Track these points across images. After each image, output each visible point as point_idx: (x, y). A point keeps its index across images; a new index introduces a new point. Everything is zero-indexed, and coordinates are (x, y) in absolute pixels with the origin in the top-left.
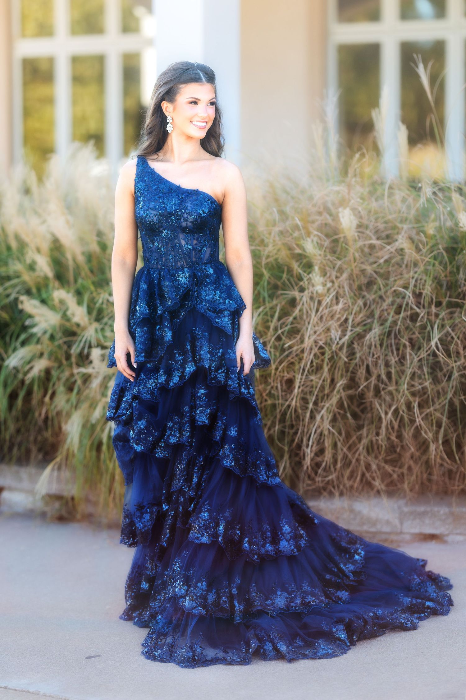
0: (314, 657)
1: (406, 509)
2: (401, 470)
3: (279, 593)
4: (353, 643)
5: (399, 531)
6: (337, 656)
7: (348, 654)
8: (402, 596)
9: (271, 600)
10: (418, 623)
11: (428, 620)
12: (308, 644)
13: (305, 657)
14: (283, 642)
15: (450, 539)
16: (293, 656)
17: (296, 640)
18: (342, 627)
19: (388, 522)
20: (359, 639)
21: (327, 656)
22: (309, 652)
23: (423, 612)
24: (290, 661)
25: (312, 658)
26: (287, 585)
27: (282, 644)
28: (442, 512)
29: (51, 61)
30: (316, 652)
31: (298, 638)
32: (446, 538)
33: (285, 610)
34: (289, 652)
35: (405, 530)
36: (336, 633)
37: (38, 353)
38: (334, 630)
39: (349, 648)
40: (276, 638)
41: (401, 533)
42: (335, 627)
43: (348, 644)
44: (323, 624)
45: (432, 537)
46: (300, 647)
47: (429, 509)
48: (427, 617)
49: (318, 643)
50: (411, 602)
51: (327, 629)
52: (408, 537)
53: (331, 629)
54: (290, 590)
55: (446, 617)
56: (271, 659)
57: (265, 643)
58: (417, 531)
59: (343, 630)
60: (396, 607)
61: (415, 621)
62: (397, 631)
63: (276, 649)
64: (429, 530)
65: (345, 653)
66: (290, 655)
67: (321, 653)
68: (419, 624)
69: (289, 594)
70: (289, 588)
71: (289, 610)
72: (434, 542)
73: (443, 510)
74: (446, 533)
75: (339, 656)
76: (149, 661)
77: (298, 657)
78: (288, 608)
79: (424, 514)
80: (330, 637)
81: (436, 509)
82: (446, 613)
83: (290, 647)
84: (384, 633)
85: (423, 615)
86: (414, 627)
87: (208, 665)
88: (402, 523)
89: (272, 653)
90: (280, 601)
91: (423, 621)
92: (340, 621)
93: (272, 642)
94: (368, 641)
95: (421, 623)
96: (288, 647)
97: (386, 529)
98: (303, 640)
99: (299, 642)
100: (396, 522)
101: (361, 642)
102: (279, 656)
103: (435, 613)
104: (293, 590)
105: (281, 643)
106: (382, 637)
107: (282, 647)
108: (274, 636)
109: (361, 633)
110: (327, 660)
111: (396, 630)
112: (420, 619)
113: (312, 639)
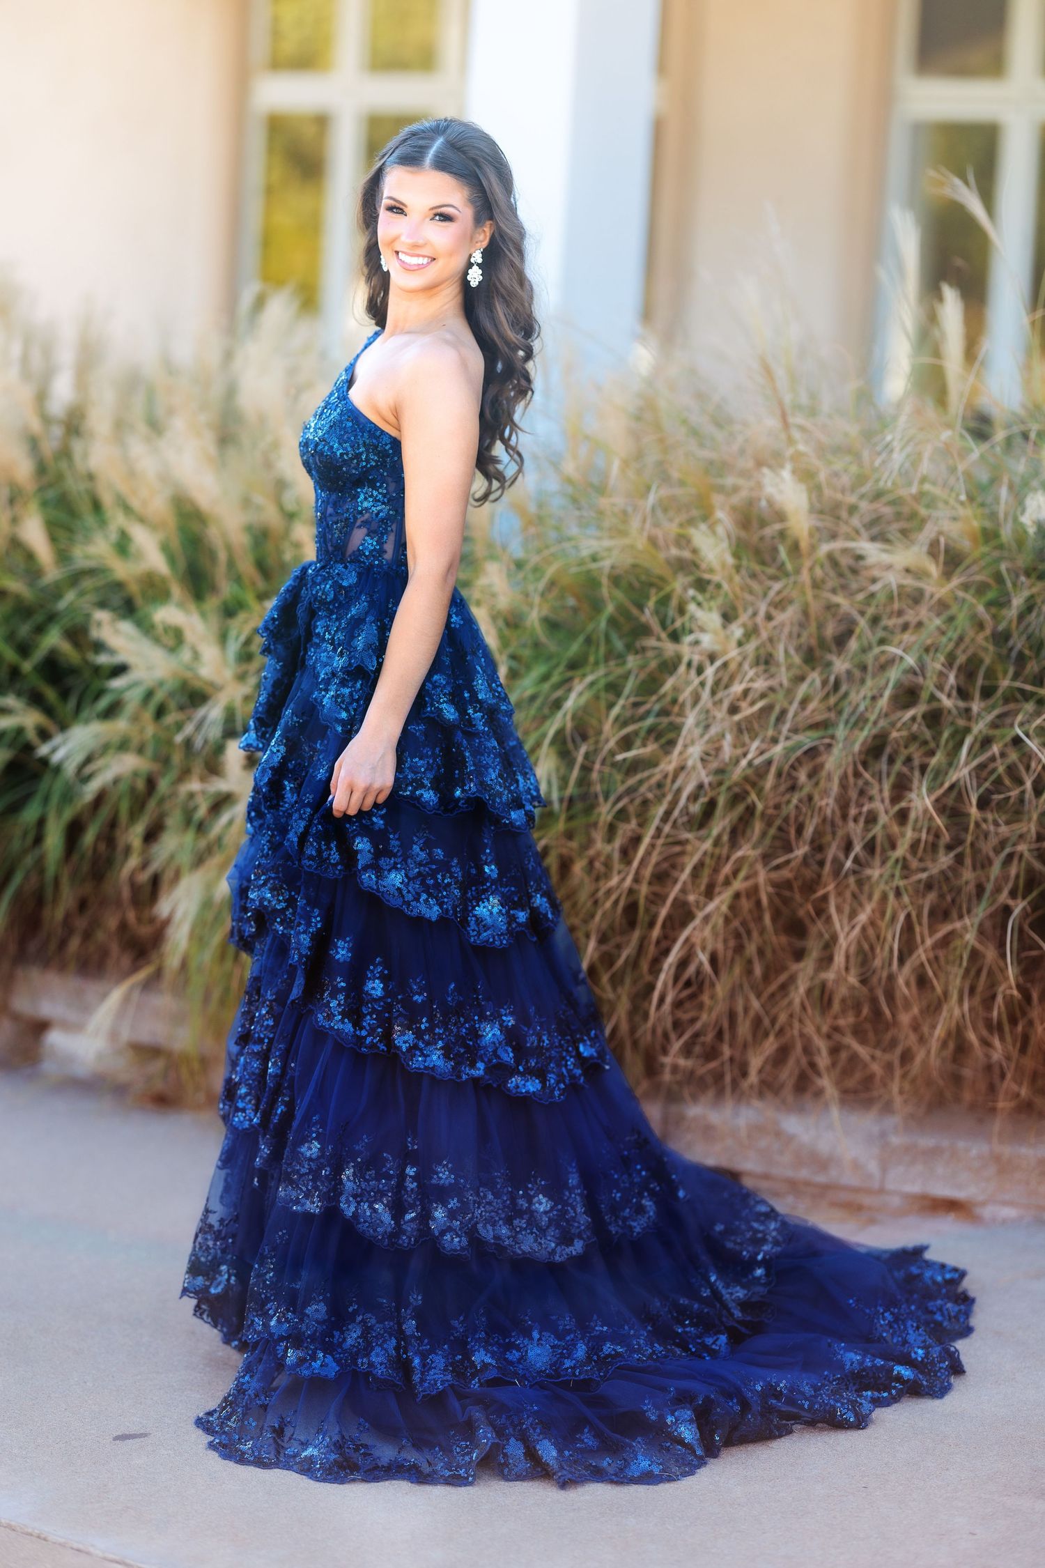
0: (620, 1478)
1: (895, 1140)
2: (887, 1057)
3: (536, 1335)
4: (712, 1451)
5: (876, 1186)
6: (670, 1479)
7: (697, 1475)
8: (843, 1348)
9: (518, 1349)
10: (871, 1412)
11: (895, 1406)
12: (609, 1447)
13: (598, 1475)
14: (550, 1441)
15: (987, 1212)
16: (571, 1473)
17: (582, 1433)
18: (688, 1414)
19: (856, 1166)
20: (729, 1442)
21: (647, 1478)
22: (609, 1464)
23: (887, 1388)
24: (564, 1485)
25: (612, 1482)
26: (554, 1318)
27: (549, 1444)
28: (974, 1152)
29: (322, 121)
30: (625, 1467)
31: (586, 1430)
32: (978, 1211)
33: (548, 1376)
34: (563, 1463)
35: (890, 1185)
36: (674, 1427)
37: (116, 740)
38: (669, 1420)
39: (701, 1463)
40: (534, 1429)
41: (882, 1191)
42: (673, 1414)
43: (699, 1452)
44: (645, 1405)
45: (952, 1206)
46: (590, 1451)
47: (945, 1143)
48: (894, 1400)
49: (631, 1446)
50: (861, 1363)
51: (653, 1418)
52: (896, 1201)
53: (662, 1418)
54: (561, 1327)
55: (937, 1402)
56: (519, 1478)
57: (508, 1440)
58: (915, 1188)
59: (691, 1421)
60: (826, 1373)
61: (867, 1406)
62: (822, 1429)
63: (531, 1454)
64: (943, 1191)
65: (692, 1473)
66: (565, 1472)
67: (634, 1470)
68: (874, 1415)
69: (559, 1337)
70: (560, 1323)
71: (559, 1376)
72: (951, 1217)
73: (975, 1149)
74: (981, 1198)
75: (674, 1480)
76: (231, 1465)
77: (580, 1476)
78: (555, 1371)
79: (934, 1153)
80: (660, 1437)
81: (961, 1144)
82: (941, 1391)
83: (567, 1453)
84: (790, 1432)
85: (885, 1395)
86: (861, 1423)
87: (376, 1479)
88: (884, 1170)
89: (524, 1465)
90: (538, 1353)
91: (883, 1409)
92: (683, 1399)
93: (523, 1438)
94: (751, 1447)
95: (880, 1414)
96: (560, 1451)
97: (849, 1179)
98: (598, 1435)
99: (588, 1439)
100: (873, 1167)
101: (734, 1450)
102: (538, 1471)
103: (915, 1390)
104: (568, 1327)
105: (546, 1443)
106: (783, 1439)
107: (548, 1452)
108: (531, 1424)
109: (734, 1428)
110: (648, 1487)
111: (819, 1425)
112: (878, 1403)
113: (619, 1436)
